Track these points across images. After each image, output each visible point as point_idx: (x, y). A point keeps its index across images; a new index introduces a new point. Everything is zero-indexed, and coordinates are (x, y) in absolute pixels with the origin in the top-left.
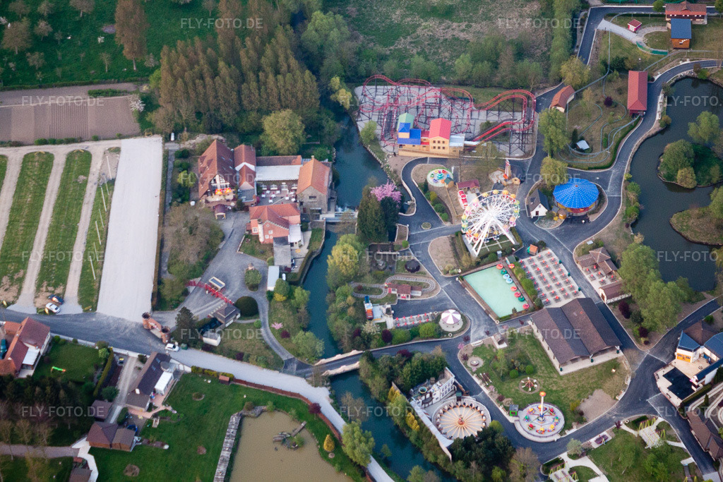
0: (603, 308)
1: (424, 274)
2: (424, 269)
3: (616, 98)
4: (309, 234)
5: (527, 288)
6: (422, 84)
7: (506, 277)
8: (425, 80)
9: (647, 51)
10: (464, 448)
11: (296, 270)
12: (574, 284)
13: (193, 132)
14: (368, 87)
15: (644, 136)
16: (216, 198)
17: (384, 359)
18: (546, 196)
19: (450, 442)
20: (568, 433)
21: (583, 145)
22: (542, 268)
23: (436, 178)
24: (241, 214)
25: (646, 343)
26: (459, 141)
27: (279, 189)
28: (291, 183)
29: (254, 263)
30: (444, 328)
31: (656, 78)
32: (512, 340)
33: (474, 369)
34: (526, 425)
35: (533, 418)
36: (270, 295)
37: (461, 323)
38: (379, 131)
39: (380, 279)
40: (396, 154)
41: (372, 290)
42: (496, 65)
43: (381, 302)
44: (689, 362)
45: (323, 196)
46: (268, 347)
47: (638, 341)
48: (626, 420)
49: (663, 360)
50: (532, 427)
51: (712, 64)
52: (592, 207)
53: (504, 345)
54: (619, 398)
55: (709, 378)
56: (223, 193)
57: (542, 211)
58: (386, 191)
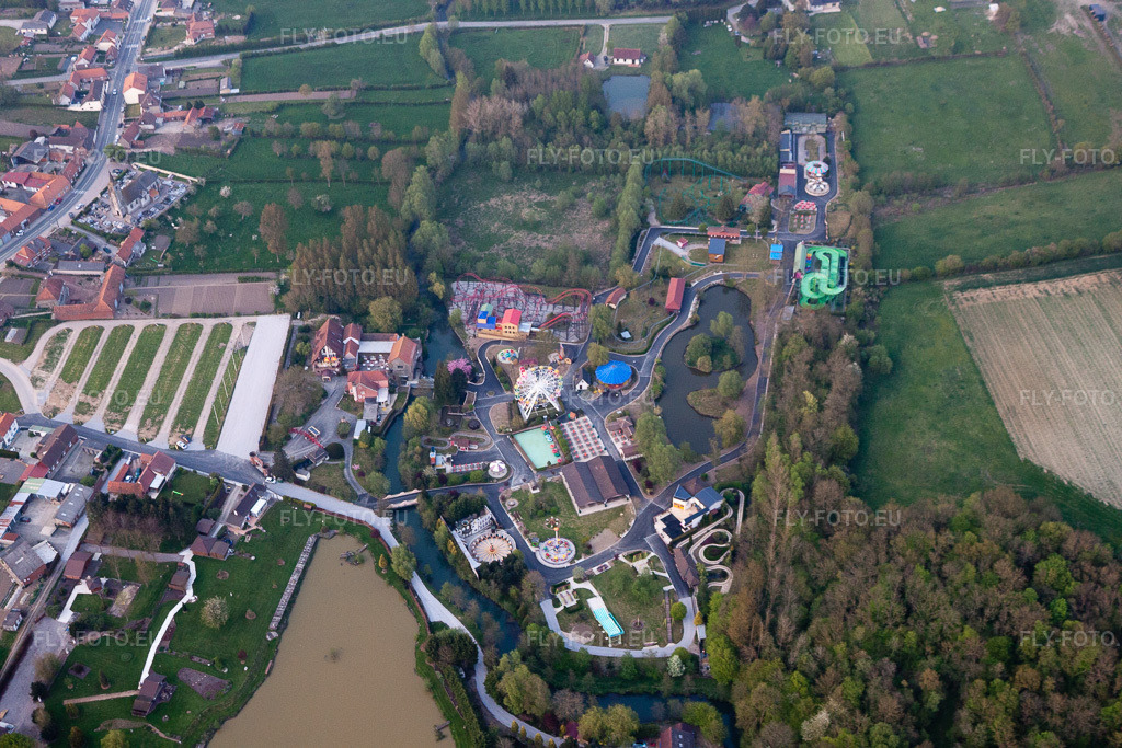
0: (621, 465)
1: (483, 432)
2: (483, 427)
3: (658, 298)
4: (396, 396)
5: (564, 446)
6: (505, 282)
7: (548, 437)
8: (509, 278)
9: (688, 262)
10: (488, 570)
11: (380, 424)
12: (602, 445)
13: (315, 312)
14: (461, 283)
15: (677, 330)
16: (324, 365)
17: (436, 498)
18: (589, 376)
19: (479, 565)
20: (577, 562)
21: (626, 335)
22: (577, 431)
23: (504, 356)
24: (343, 378)
25: (651, 493)
26: (527, 328)
27: (378, 360)
28: (386, 355)
29: (348, 416)
30: (492, 475)
31: (693, 285)
32: (544, 486)
33: (509, 508)
34: (544, 554)
35: (550, 548)
36: (356, 443)
37: (506, 472)
38: (465, 316)
39: (447, 435)
40: (478, 335)
41: (438, 443)
42: (564, 268)
43: (444, 453)
44: (682, 510)
45: (410, 366)
46: (347, 484)
47: (645, 492)
48: (625, 554)
49: (662, 507)
50: (548, 556)
51: (739, 275)
52: (626, 384)
53: (538, 490)
54: (622, 536)
55: (695, 522)
56: (330, 359)
57: (585, 385)
58: (462, 364)
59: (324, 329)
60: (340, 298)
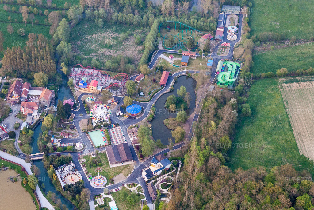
0: (131, 148)
1: (75, 130)
2: (76, 129)
3: (157, 79)
4: (41, 114)
5: (109, 138)
6: (94, 69)
7: (102, 134)
8: (96, 68)
9: (172, 65)
10: (68, 187)
11: (32, 125)
12: (125, 139)
13: (12, 77)
14: (75, 68)
15: (163, 93)
16: (13, 99)
17: (51, 156)
18: (123, 110)
19: (65, 185)
20: (107, 186)
21: (141, 94)
22: (115, 132)
23: (88, 100)
24: (20, 105)
25: (142, 160)
26: (100, 89)
27: (36, 98)
28: (39, 96)
29: (20, 121)
30: (77, 149)
31: (173, 75)
32: (97, 154)
33: (81, 162)
34: (93, 182)
35: (96, 180)
36: (21, 132)
37: (83, 147)
38: (75, 82)
39: (60, 130)
40: (80, 90)
41: (56, 134)
42: (119, 65)
43: (57, 138)
44: (154, 167)
45: (48, 101)
46: (15, 148)
47: (140, 159)
48: (127, 184)
49: (146, 166)
50: (95, 183)
51: (193, 72)
52: (139, 114)
53: (95, 156)
54: (128, 177)
55: (159, 173)
56: (15, 97)
57: (121, 114)
58: (70, 102)
59: (14, 84)
60: (23, 72)
